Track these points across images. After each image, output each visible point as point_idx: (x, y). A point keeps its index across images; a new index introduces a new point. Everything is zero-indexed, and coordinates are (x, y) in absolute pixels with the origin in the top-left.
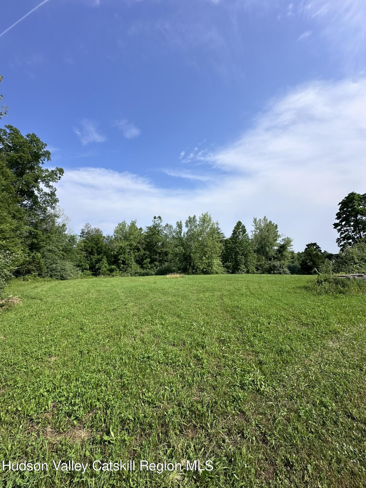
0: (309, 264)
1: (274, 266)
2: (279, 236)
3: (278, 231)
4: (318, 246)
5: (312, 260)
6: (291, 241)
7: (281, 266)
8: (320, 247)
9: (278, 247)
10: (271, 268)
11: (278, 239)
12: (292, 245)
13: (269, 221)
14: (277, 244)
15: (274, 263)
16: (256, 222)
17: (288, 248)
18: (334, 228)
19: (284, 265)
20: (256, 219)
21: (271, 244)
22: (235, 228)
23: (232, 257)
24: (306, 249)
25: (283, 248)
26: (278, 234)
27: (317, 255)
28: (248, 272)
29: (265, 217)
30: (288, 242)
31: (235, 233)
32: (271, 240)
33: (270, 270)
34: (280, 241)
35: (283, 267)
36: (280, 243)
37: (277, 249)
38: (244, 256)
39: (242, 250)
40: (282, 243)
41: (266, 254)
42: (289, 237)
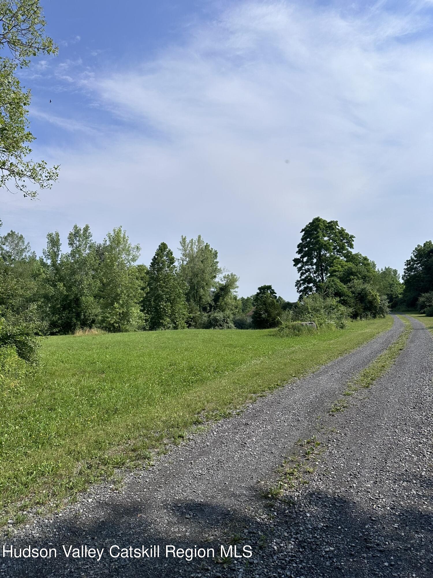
0: (263, 316)
1: (216, 320)
2: (220, 271)
3: (217, 262)
4: (273, 290)
5: (266, 311)
6: (236, 280)
7: (224, 320)
8: (275, 291)
9: (216, 288)
10: (210, 323)
11: (217, 276)
12: (237, 287)
13: (205, 244)
14: (215, 283)
15: (216, 314)
16: (185, 243)
17: (232, 290)
18: (294, 265)
19: (229, 317)
20: (185, 239)
21: (207, 284)
22: (157, 254)
23: (150, 304)
24: (258, 294)
25: (224, 290)
26: (219, 268)
27: (273, 304)
28: (175, 328)
29: (199, 237)
30: (231, 282)
31: (155, 262)
32: (207, 277)
33: (211, 324)
34: (220, 279)
35: (227, 320)
36: (220, 282)
37: (214, 292)
38: (171, 303)
39: (167, 292)
40: (224, 283)
41: (198, 300)
42: (234, 274)
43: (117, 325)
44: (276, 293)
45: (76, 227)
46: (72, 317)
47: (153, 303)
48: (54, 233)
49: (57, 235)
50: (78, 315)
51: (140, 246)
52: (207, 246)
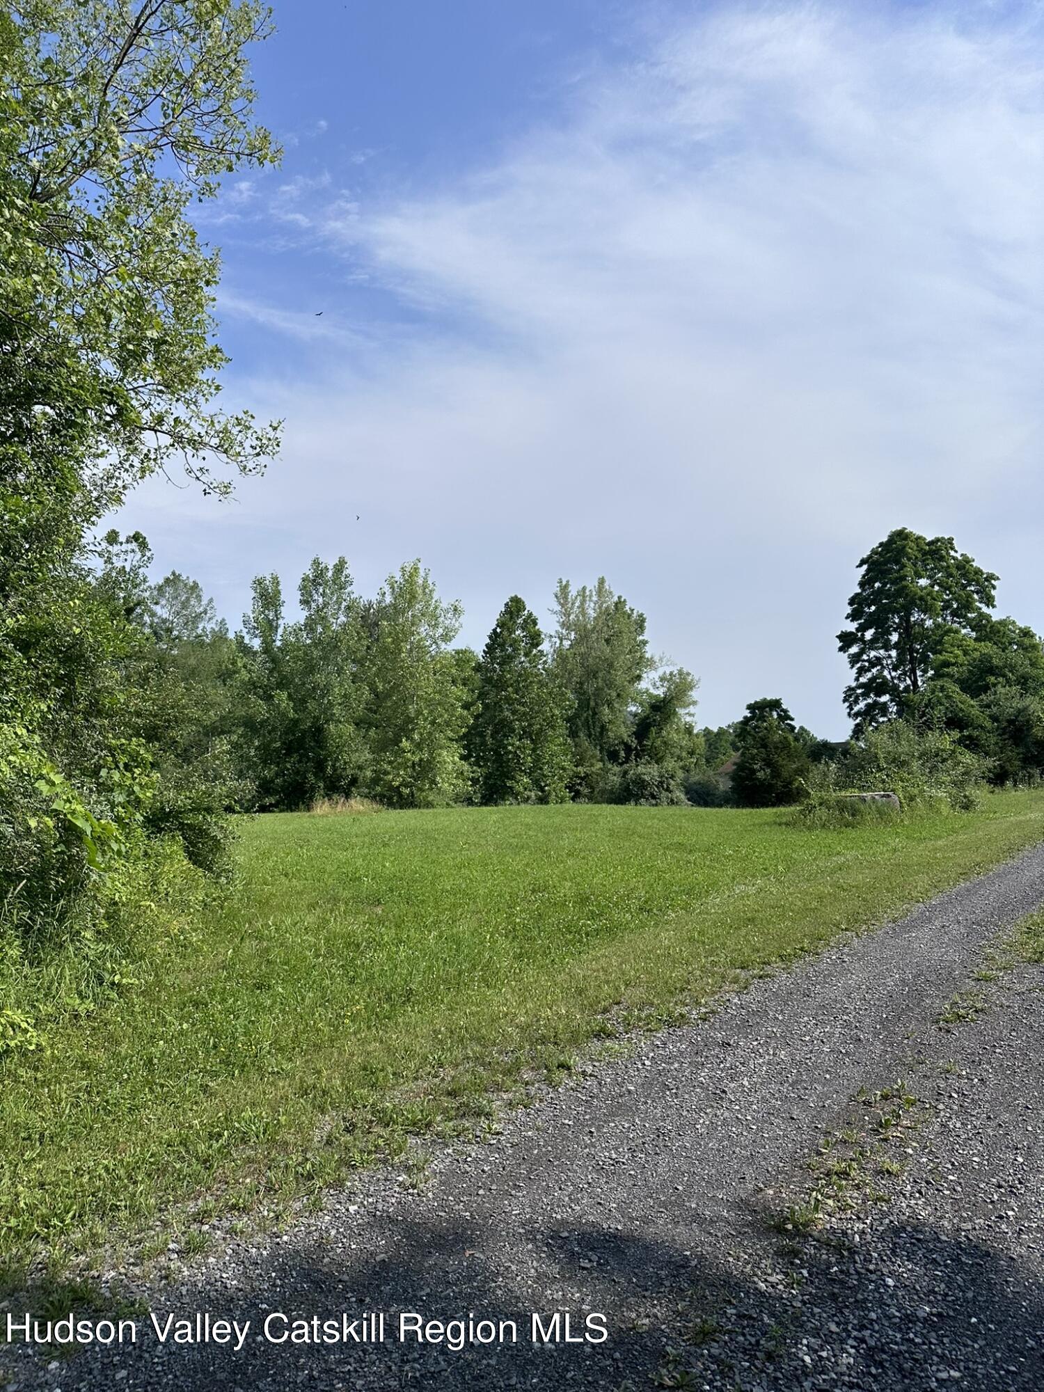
0: (760, 775)
1: (641, 783)
2: (650, 663)
3: (645, 643)
4: (785, 711)
5: (768, 763)
6: (691, 687)
7: (661, 782)
8: (791, 714)
9: (641, 704)
10: (627, 789)
11: (644, 675)
12: (694, 703)
13: (616, 599)
14: (640, 693)
15: (640, 769)
16: (566, 598)
17: (681, 711)
18: (841, 649)
19: (672, 777)
20: (566, 586)
21: (618, 695)
22: (501, 624)
23: (484, 743)
24: (746, 721)
25: (662, 709)
26: (648, 655)
27: (785, 745)
28: (543, 800)
29: (602, 581)
30: (679, 690)
31: (496, 642)
32: (620, 677)
33: (628, 793)
34: (651, 684)
35: (668, 784)
36: (652, 691)
37: (635, 715)
38: (532, 740)
39: (525, 714)
40: (660, 692)
41: (599, 732)
42: (685, 670)
43: (408, 791)
44: (792, 719)
45: (316, 563)
46: (307, 771)
47: (489, 740)
48: (269, 577)
49: (276, 581)
50: (320, 766)
51: (461, 606)
52: (620, 604)
